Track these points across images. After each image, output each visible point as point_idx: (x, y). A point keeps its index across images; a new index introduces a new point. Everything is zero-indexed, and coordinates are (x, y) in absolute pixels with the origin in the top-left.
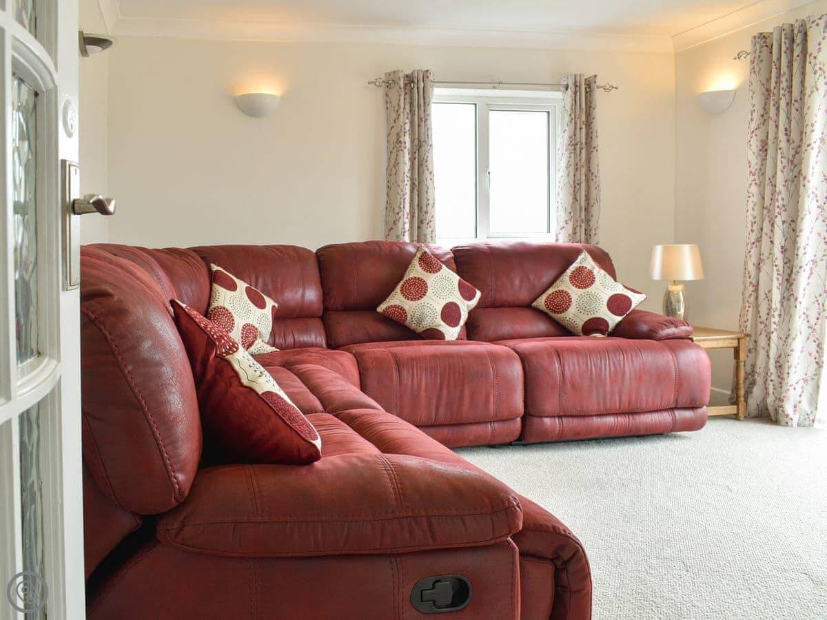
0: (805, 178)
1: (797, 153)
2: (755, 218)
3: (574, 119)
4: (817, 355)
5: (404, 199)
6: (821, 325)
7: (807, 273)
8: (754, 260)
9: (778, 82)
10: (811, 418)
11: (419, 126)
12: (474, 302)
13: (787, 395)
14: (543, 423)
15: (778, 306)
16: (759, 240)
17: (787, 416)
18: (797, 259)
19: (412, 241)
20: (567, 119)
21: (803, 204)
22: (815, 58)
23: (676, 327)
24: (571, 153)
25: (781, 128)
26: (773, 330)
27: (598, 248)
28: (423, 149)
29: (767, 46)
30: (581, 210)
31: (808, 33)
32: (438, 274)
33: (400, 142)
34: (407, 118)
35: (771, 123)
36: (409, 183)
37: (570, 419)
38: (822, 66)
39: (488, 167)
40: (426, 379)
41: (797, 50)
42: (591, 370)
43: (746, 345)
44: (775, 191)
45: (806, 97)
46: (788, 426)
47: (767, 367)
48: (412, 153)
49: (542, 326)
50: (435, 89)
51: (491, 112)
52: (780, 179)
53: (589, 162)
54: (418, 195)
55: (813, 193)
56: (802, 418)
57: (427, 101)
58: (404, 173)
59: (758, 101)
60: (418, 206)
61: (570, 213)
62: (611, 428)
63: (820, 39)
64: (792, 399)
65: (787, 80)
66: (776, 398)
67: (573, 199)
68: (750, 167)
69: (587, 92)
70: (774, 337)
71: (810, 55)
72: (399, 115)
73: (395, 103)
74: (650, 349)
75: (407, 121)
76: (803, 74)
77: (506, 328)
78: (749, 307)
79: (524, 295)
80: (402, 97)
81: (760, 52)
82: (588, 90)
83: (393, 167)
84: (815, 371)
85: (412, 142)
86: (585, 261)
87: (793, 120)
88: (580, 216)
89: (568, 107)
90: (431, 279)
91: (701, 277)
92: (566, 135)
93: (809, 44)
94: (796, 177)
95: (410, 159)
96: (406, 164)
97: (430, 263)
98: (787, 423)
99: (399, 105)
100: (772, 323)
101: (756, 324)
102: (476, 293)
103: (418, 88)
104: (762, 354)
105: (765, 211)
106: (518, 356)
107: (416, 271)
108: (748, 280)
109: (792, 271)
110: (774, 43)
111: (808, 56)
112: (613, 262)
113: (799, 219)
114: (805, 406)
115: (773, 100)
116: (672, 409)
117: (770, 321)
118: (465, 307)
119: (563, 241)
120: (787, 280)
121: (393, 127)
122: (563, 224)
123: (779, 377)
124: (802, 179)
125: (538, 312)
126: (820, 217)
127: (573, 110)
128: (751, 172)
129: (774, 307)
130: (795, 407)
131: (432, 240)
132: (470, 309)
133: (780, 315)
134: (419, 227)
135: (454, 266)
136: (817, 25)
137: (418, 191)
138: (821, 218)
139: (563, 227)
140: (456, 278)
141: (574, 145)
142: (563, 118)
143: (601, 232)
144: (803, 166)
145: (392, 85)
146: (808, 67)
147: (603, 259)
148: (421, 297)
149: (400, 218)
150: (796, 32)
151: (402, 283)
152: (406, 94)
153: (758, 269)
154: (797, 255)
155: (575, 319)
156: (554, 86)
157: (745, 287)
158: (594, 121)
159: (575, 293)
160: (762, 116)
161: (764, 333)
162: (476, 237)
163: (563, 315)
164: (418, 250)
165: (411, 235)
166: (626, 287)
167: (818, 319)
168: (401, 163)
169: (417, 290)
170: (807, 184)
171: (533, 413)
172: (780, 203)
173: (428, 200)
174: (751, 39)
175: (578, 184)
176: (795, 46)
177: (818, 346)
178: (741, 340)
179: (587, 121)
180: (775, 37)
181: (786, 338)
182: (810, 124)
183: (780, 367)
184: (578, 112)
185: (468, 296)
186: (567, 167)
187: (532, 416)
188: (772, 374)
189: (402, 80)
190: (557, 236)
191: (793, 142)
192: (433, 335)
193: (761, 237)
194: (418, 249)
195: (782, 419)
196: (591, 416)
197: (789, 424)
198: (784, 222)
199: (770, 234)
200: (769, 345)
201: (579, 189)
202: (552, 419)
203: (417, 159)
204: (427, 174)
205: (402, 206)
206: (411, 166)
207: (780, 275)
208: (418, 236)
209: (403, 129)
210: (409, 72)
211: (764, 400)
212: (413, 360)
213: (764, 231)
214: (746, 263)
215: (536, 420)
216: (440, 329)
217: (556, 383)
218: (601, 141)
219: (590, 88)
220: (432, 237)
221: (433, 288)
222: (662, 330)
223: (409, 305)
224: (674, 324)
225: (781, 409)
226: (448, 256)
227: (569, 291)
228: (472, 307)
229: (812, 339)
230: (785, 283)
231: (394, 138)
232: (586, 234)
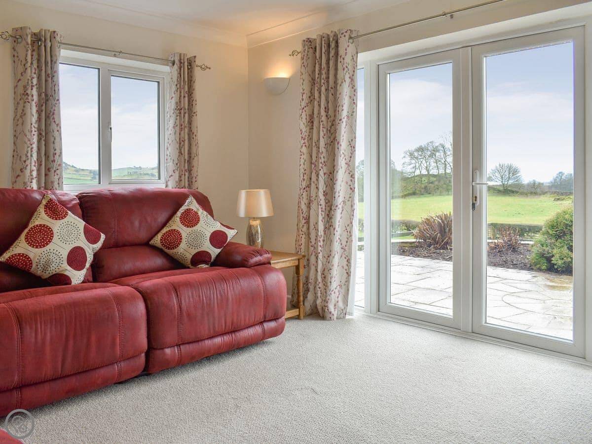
0: (338, 143)
1: (333, 125)
2: (305, 170)
3: (179, 89)
4: (347, 267)
5: (32, 148)
6: (349, 246)
7: (341, 209)
8: (304, 201)
9: (320, 74)
10: (344, 312)
11: (46, 81)
12: (99, 245)
13: (330, 298)
14: (164, 354)
15: (322, 233)
16: (309, 186)
17: (330, 313)
18: (335, 200)
19: (39, 188)
20: (174, 88)
21: (338, 161)
22: (344, 59)
23: (261, 255)
24: (177, 116)
25: (323, 106)
26: (319, 251)
27: (198, 192)
28: (50, 103)
29: (311, 48)
30: (185, 162)
31: (339, 41)
32: (62, 221)
33: (27, 94)
34: (35, 73)
35: (316, 103)
36: (36, 133)
37: (187, 346)
38: (347, 65)
39: (110, 123)
40: (51, 332)
41: (332, 53)
42: (203, 300)
43: (303, 262)
44: (319, 151)
45: (339, 86)
46: (331, 320)
47: (316, 279)
48: (39, 106)
49: (159, 261)
50: (62, 51)
51: (112, 77)
52: (322, 143)
53: (190, 124)
54: (45, 145)
55: (343, 153)
56: (339, 313)
57: (54, 59)
58: (32, 124)
59: (306, 86)
60: (45, 155)
61: (177, 164)
62: (219, 347)
63: (346, 47)
64: (333, 300)
65: (326, 73)
66: (322, 300)
67: (179, 153)
68: (301, 134)
69: (188, 69)
70: (320, 256)
71: (341, 57)
72: (26, 69)
73: (22, 58)
74: (245, 275)
75: (35, 76)
76: (336, 69)
77: (129, 265)
78: (302, 234)
79: (143, 235)
80: (29, 52)
81: (308, 52)
82: (189, 67)
83: (20, 117)
84: (346, 279)
85: (39, 95)
86: (191, 204)
87: (330, 102)
88: (184, 166)
89: (175, 79)
90: (57, 226)
91: (272, 214)
92: (173, 101)
93: (339, 49)
94: (332, 142)
95: (37, 111)
96: (33, 116)
97: (56, 210)
98: (330, 318)
99: (26, 60)
100: (319, 246)
101: (308, 247)
102: (101, 235)
103: (45, 46)
104: (313, 268)
105: (313, 166)
106: (140, 295)
107: (41, 218)
108: (302, 215)
109: (331, 209)
110: (317, 45)
111: (339, 57)
112: (211, 204)
113: (335, 172)
114: (341, 304)
115: (317, 87)
116: (261, 323)
117: (318, 245)
118: (90, 250)
119: (172, 187)
120: (328, 215)
121: (20, 80)
122: (171, 173)
123: (324, 285)
124: (336, 143)
125: (154, 248)
126: (347, 170)
127: (179, 82)
128: (302, 137)
129: (319, 234)
130: (335, 306)
131: (59, 186)
132: (95, 251)
133: (324, 241)
134: (46, 175)
135: (80, 211)
136: (345, 36)
137: (45, 141)
138: (347, 172)
139: (172, 176)
140: (81, 224)
141: (179, 109)
142: (171, 87)
143: (199, 179)
144: (337, 135)
145: (20, 40)
146: (339, 65)
147: (204, 202)
148: (47, 244)
149: (27, 166)
150: (331, 39)
151: (26, 231)
152: (33, 51)
153: (309, 207)
154: (335, 197)
155: (185, 253)
156: (164, 61)
157: (299, 221)
158: (194, 92)
159: (184, 231)
160: (310, 97)
161: (314, 254)
162: (100, 183)
163: (175, 250)
164: (43, 198)
165: (39, 182)
166: (223, 225)
167: (347, 242)
168: (28, 114)
169: (43, 236)
170: (340, 147)
171: (155, 347)
172: (322, 160)
173: (55, 150)
174: (301, 42)
175: (183, 141)
176: (331, 49)
177: (347, 261)
178: (300, 260)
179: (189, 91)
180: (318, 42)
181: (329, 256)
182: (341, 105)
183: (325, 277)
184: (182, 84)
185: (93, 240)
186: (174, 127)
187: (154, 349)
188: (319, 283)
189: (29, 36)
190: (167, 182)
191: (330, 117)
192: (60, 280)
193: (311, 184)
194: (43, 196)
195: (328, 316)
196: (204, 340)
197: (332, 318)
198: (325, 174)
199: (316, 182)
200: (317, 262)
201: (184, 145)
202: (172, 349)
203: (44, 112)
204: (54, 126)
205: (29, 155)
206: (38, 118)
207: (323, 211)
208: (45, 183)
209: (30, 83)
210: (36, 31)
211: (315, 301)
212: (36, 315)
213: (312, 180)
214: (299, 203)
215: (158, 352)
216: (66, 273)
217: (175, 317)
218: (199, 108)
219: (191, 66)
220: (59, 184)
221: (58, 234)
222: (252, 259)
223: (34, 253)
224: (259, 253)
225: (327, 308)
226: (74, 202)
227: (180, 230)
228: (98, 249)
229: (344, 256)
230: (327, 217)
231: (20, 90)
232: (188, 181)
